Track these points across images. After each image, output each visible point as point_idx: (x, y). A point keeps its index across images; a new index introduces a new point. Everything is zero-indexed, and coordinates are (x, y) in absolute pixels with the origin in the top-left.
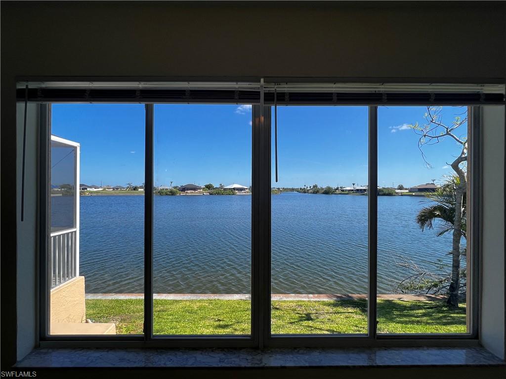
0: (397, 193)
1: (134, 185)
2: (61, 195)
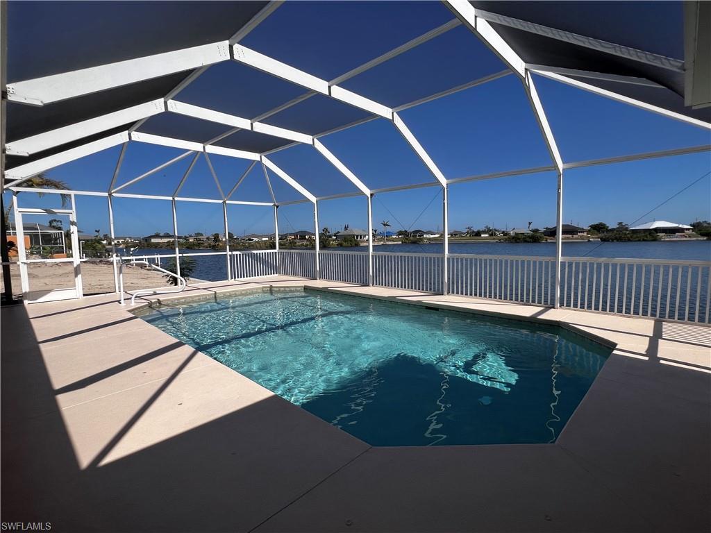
1: (477, 229)
2: (401, 242)
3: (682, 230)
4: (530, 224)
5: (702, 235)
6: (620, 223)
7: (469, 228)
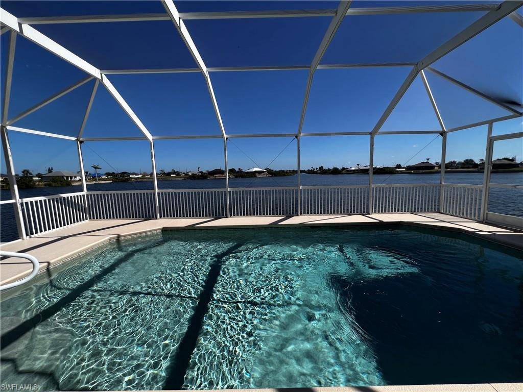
0: (397, 171)
1: (166, 171)
2: (112, 181)
3: (263, 172)
4: (199, 168)
5: (270, 174)
6: (239, 169)
7: (161, 171)
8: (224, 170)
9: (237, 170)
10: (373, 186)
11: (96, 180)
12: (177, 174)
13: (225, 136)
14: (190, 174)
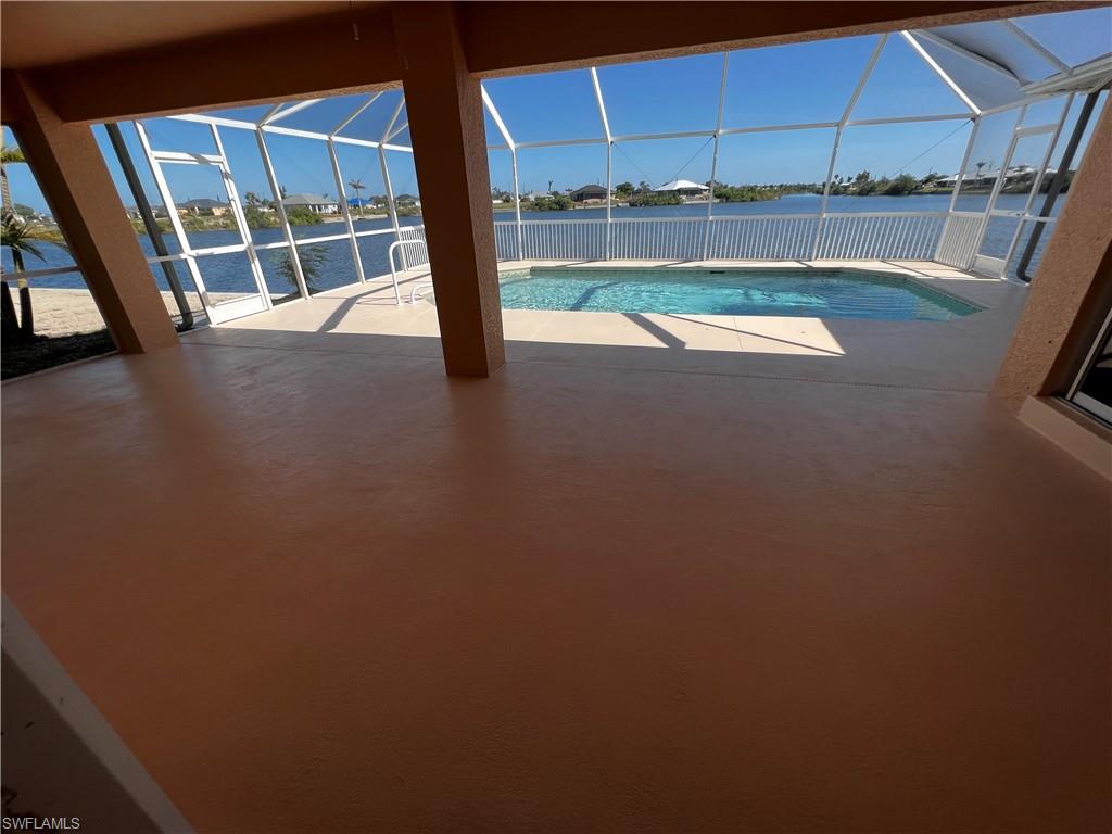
3: (699, 191)
5: (718, 196)
6: (642, 184)
8: (605, 187)
9: (636, 186)
10: (825, 216)
11: (359, 213)
12: (504, 197)
13: (610, 139)
14: (532, 198)
